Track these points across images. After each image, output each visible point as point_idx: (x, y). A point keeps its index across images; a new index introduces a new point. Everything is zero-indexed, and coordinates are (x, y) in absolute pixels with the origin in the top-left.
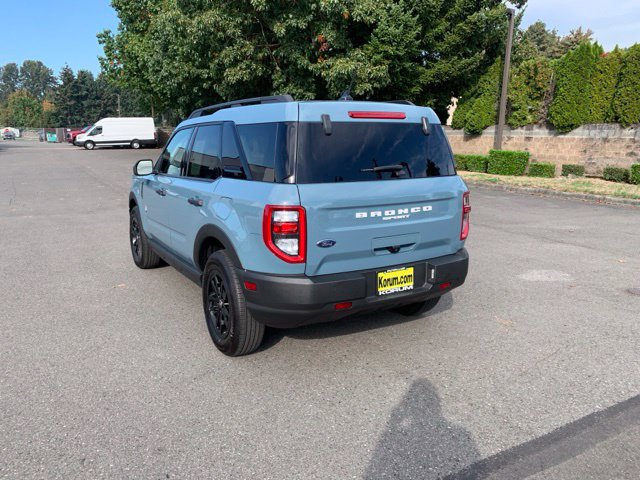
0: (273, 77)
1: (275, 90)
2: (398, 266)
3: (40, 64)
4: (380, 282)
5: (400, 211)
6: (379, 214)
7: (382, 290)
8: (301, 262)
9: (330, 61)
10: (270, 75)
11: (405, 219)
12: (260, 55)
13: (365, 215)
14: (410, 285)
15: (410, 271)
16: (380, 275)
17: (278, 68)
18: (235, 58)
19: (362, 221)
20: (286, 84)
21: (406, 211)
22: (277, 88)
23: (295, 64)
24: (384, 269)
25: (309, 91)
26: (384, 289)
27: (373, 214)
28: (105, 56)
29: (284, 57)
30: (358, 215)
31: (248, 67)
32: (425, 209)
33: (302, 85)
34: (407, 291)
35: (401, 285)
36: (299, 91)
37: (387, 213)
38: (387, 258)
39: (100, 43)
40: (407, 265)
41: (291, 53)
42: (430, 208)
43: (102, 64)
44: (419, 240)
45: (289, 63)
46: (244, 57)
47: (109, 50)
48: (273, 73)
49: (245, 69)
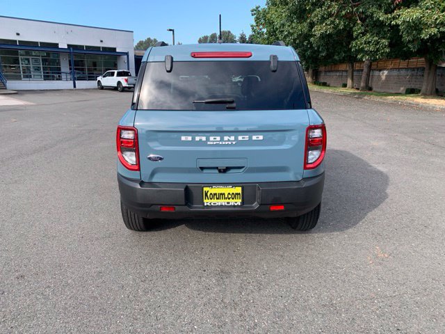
0: (354, 29)
1: (355, 39)
2: (225, 184)
3: (229, 32)
4: (206, 195)
5: (226, 138)
6: (204, 139)
7: (207, 202)
8: (136, 170)
9: (399, 12)
10: (352, 28)
11: (232, 145)
12: (344, 13)
13: (190, 138)
14: (238, 202)
15: (238, 190)
16: (206, 189)
17: (359, 22)
18: (323, 16)
19: (186, 143)
20: (364, 34)
21: (232, 138)
22: (357, 38)
23: (372, 17)
24: (211, 185)
25: (384, 38)
26: (210, 201)
27: (197, 139)
28: (255, 24)
29: (363, 13)
30: (183, 138)
31: (333, 22)
32: (254, 138)
33: (378, 34)
34: (234, 206)
35: (228, 200)
36: (375, 38)
37: (212, 138)
38: (215, 176)
39: (252, 15)
40: (234, 185)
41: (369, 8)
42: (261, 137)
43: (253, 29)
44: (249, 165)
45: (367, 16)
46: (330, 15)
47: (257, 19)
48: (354, 26)
49: (330, 25)
